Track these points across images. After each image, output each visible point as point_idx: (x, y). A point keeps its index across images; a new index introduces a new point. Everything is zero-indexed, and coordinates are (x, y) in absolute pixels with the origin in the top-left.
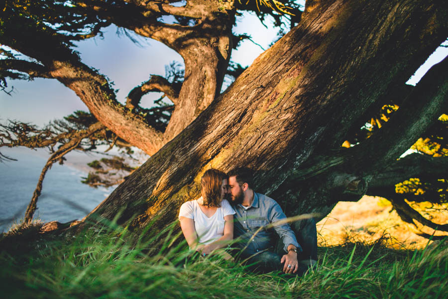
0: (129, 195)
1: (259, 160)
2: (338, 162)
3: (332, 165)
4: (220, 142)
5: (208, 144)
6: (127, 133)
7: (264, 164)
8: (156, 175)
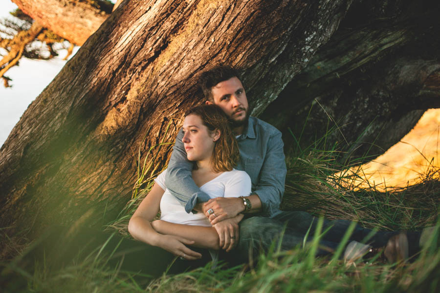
0: (28, 132)
1: (231, 51)
2: (397, 39)
3: (385, 47)
4: (168, 25)
5: (144, 31)
7: (241, 56)
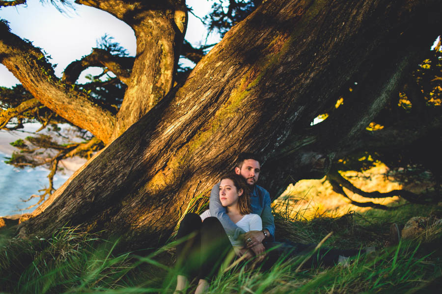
1: (242, 143)
2: (311, 140)
3: (304, 145)
4: (196, 124)
5: (183, 126)
6: (70, 112)
7: (246, 147)
8: (125, 162)
